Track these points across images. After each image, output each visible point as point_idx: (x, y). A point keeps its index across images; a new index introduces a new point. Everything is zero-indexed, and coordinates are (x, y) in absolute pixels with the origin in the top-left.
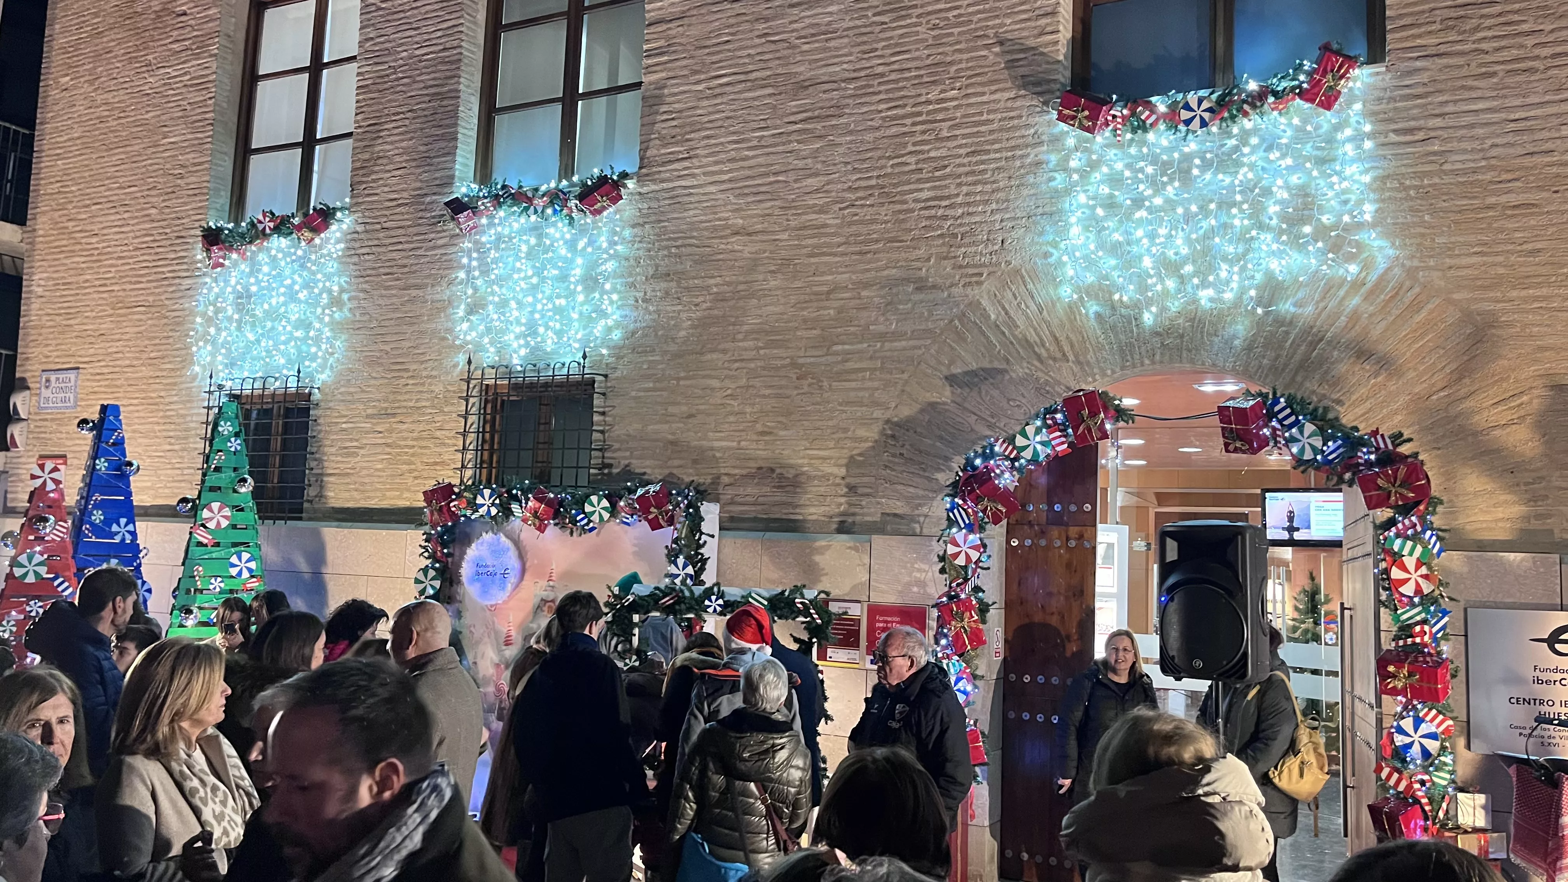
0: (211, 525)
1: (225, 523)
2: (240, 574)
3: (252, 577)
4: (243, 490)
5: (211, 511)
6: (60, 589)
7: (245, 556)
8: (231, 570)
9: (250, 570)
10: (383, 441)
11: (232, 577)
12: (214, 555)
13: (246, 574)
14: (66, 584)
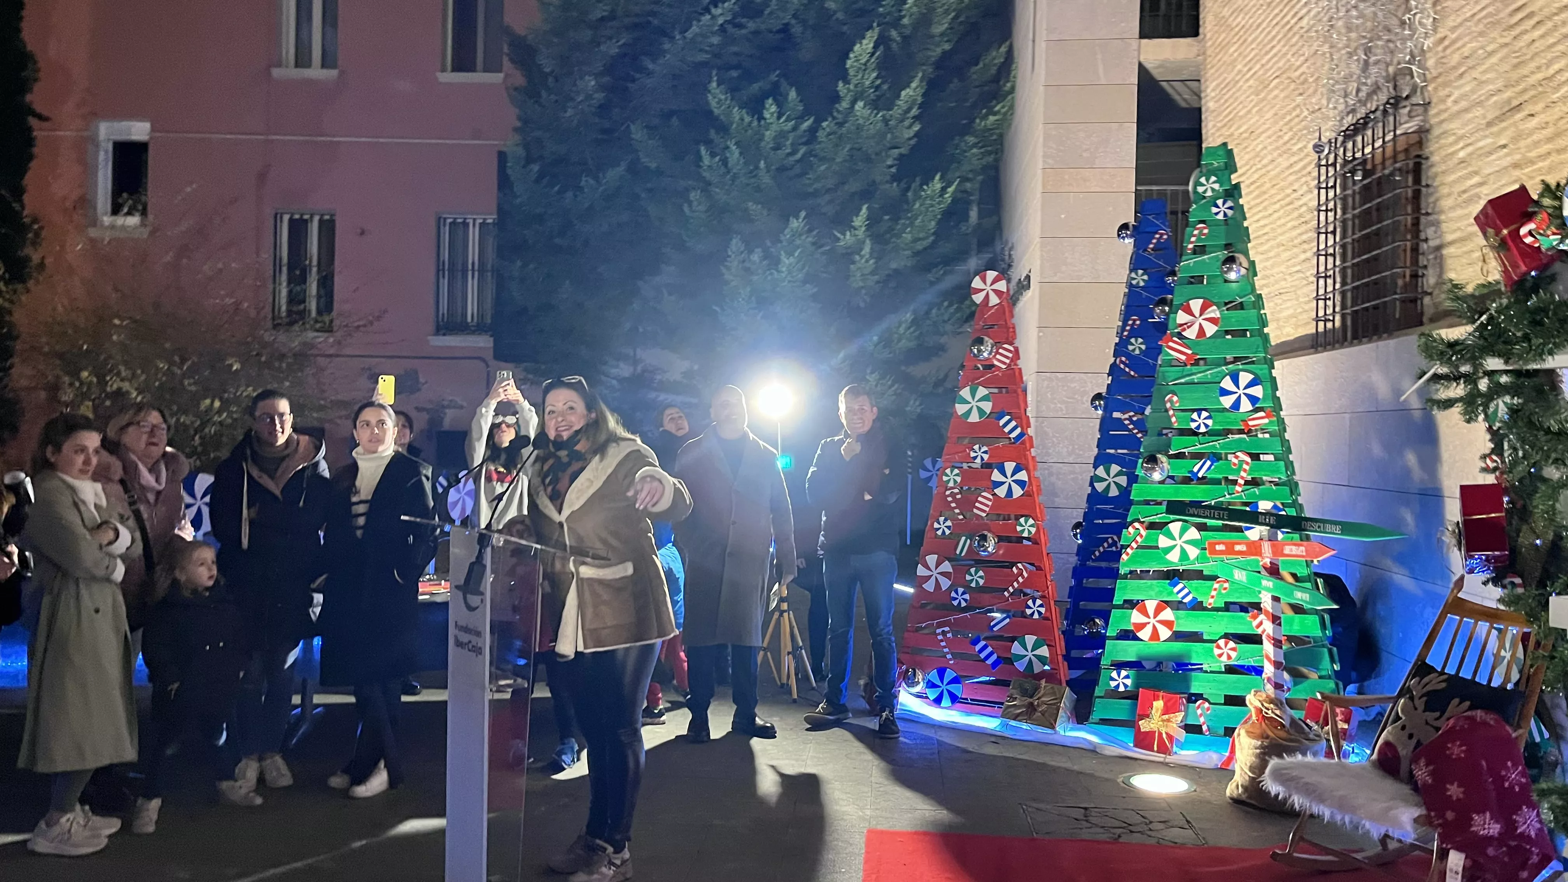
0: (1191, 333)
1: (1210, 330)
2: (1236, 405)
3: (1256, 410)
4: (1232, 276)
5: (1189, 311)
6: (1007, 430)
7: (1245, 378)
8: (1222, 399)
9: (1253, 399)
10: (1509, 160)
11: (1224, 410)
12: (1196, 378)
13: (1246, 405)
14: (1013, 423)
